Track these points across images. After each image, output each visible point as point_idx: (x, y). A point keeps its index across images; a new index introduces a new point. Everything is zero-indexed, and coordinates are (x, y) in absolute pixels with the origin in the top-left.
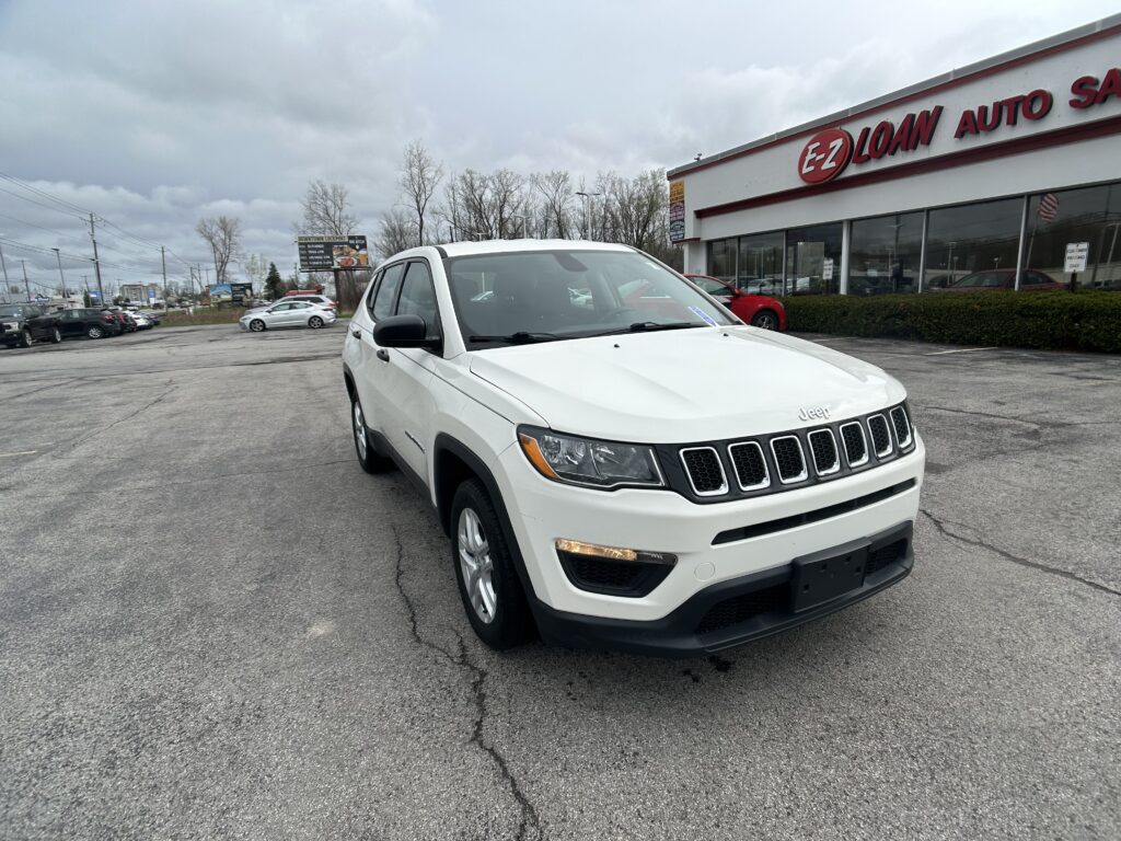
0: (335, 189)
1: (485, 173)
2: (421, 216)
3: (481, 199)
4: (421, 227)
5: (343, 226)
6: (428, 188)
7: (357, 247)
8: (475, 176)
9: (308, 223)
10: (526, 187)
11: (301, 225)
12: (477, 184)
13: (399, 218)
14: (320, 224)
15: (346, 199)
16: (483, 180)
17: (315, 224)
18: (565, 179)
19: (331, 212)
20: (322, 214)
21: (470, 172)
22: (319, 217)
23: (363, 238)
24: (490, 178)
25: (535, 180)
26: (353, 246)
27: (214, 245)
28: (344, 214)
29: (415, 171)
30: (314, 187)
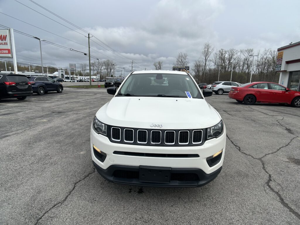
0: (184, 54)
1: (226, 50)
2: (206, 61)
3: (224, 57)
4: (205, 64)
5: (185, 64)
6: (209, 54)
7: (187, 69)
8: (223, 50)
9: (177, 63)
10: (239, 54)
11: (175, 63)
12: (224, 53)
13: (199, 62)
14: (180, 63)
15: (187, 57)
16: (226, 52)
17: (178, 63)
18: (252, 51)
19: (183, 60)
20: (180, 61)
21: (222, 50)
22: (180, 62)
23: (189, 67)
24: (228, 51)
25: (241, 51)
26: (186, 69)
27: (156, 68)
28: (186, 61)
29: (206, 49)
30: (180, 54)
